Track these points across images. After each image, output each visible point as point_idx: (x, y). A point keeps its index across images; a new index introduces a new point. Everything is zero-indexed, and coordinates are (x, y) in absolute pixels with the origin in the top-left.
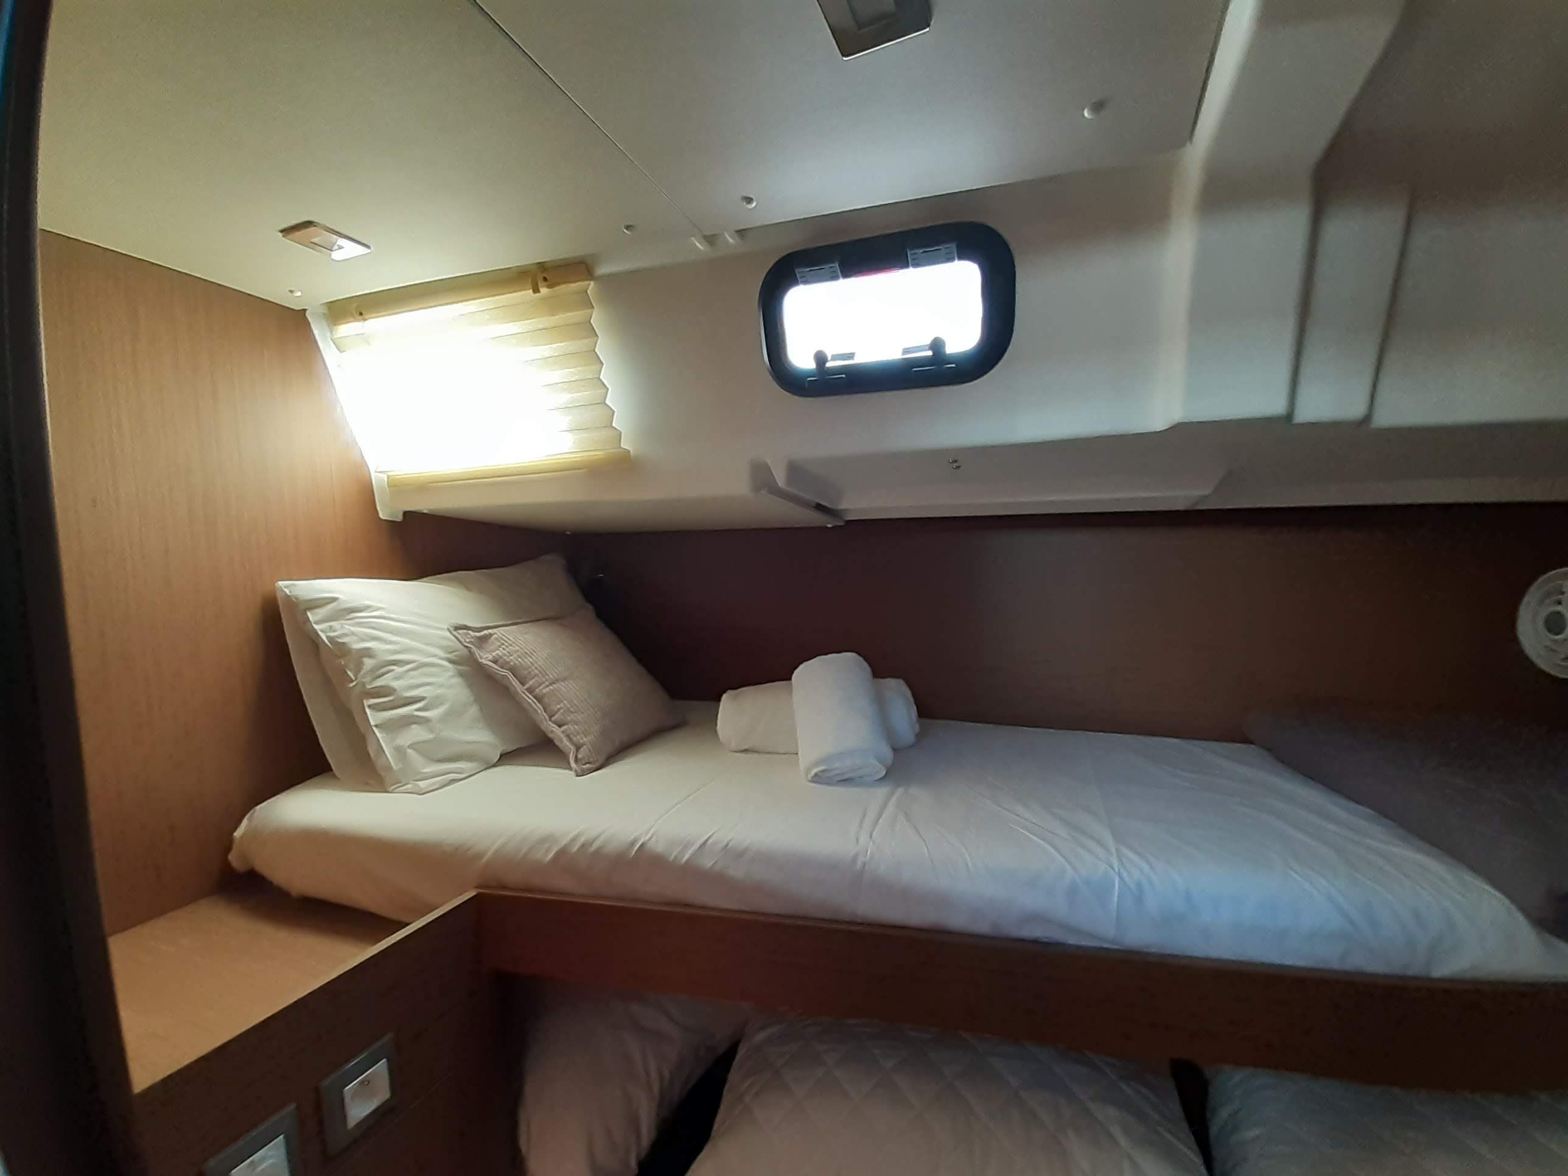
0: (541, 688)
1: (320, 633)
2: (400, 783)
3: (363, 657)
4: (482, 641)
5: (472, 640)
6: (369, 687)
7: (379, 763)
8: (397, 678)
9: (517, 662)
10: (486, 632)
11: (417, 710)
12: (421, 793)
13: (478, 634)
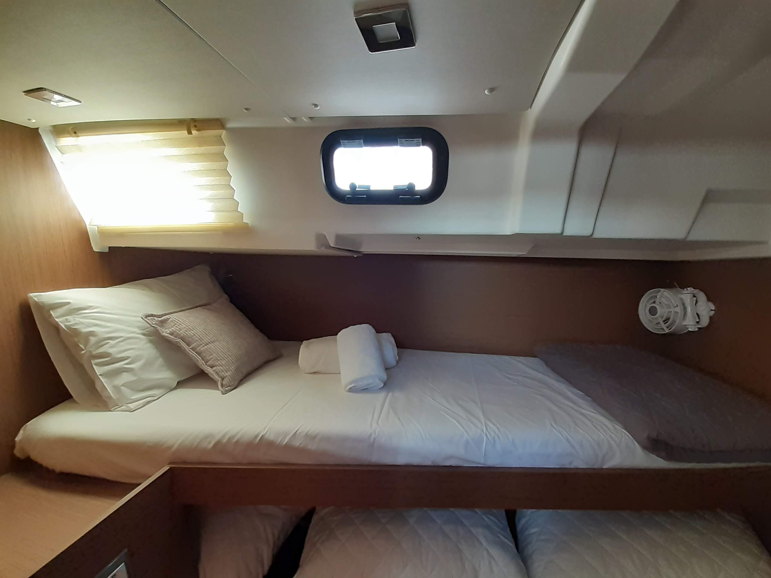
0: (200, 347)
1: (60, 324)
2: (117, 406)
3: (89, 336)
4: (163, 322)
5: (156, 322)
6: (94, 353)
7: (104, 395)
8: (111, 347)
9: (185, 334)
10: (165, 317)
11: (127, 364)
12: (132, 410)
13: (160, 319)
